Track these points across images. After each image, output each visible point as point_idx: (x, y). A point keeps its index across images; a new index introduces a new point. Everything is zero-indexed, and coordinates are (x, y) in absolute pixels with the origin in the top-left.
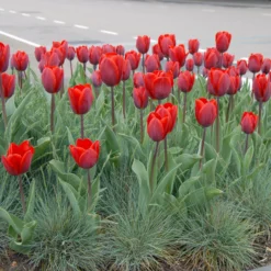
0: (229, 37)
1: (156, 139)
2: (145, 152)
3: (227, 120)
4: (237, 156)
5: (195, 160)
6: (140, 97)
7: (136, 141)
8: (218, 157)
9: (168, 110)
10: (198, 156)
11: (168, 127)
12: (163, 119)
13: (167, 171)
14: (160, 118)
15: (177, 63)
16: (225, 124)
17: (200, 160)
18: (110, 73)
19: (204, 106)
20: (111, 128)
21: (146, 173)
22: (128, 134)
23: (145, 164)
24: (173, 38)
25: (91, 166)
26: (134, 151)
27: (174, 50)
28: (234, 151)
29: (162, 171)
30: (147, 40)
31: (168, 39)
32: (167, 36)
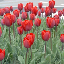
0: (54, 2)
1: (27, 48)
2: (23, 52)
3: (55, 37)
4: (59, 52)
5: (43, 54)
6: (20, 30)
7: (19, 48)
8: (52, 52)
9: (31, 36)
10: (44, 52)
11: (32, 43)
12: (29, 40)
13: (32, 59)
14: (28, 39)
15: (34, 14)
16: (54, 38)
17: (45, 54)
18: (8, 22)
19: (45, 33)
20: (9, 43)
21: (24, 61)
22: (16, 45)
23: (23, 57)
24: (32, 4)
25: (2, 60)
26: (19, 52)
27: (33, 9)
28: (58, 49)
29: (30, 59)
30: (22, 5)
31: (30, 4)
32: (30, 3)
